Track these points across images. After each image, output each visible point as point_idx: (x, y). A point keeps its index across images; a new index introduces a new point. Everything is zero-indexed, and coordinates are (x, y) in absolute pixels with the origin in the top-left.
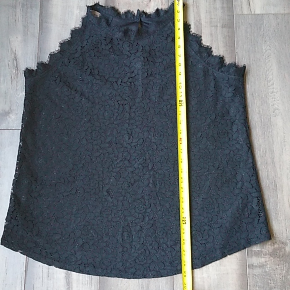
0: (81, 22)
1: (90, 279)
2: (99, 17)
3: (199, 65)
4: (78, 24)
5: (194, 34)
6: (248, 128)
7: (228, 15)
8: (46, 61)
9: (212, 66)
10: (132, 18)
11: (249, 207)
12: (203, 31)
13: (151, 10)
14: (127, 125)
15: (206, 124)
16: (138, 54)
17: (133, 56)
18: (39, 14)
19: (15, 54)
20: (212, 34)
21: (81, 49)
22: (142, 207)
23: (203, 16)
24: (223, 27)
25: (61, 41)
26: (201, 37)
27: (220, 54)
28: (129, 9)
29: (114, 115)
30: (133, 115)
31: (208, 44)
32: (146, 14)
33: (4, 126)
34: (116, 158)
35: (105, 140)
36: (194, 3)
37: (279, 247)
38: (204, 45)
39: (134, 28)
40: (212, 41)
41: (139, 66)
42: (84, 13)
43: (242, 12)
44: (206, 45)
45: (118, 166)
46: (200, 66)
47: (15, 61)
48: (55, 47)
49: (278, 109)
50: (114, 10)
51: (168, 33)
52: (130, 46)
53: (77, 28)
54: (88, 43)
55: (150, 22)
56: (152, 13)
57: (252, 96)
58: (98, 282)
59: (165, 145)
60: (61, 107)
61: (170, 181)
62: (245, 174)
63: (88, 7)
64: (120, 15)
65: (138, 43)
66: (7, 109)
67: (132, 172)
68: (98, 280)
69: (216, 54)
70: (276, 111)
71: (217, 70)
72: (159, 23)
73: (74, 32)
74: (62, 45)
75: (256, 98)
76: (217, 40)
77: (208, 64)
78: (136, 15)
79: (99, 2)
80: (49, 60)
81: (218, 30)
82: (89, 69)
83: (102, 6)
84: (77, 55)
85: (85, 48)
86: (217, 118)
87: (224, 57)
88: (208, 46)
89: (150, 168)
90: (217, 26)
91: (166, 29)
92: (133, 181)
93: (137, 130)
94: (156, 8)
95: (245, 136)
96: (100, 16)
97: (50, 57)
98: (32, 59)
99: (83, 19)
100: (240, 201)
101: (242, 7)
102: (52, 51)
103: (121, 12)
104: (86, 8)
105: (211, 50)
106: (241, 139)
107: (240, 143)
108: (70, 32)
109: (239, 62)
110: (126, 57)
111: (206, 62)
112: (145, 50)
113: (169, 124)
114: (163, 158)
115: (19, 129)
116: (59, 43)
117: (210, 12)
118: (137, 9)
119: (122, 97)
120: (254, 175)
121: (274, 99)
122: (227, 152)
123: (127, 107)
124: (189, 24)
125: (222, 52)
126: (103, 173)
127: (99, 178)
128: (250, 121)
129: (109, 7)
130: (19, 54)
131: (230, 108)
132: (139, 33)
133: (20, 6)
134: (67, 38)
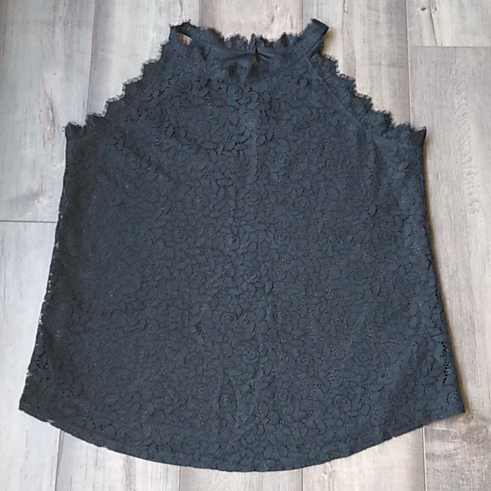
0: (160, 51)
1: (165, 470)
2: (189, 44)
3: (351, 125)
4: (155, 55)
5: (342, 77)
6: (430, 229)
7: (399, 47)
8: (101, 113)
9: (372, 127)
10: (243, 48)
11: (429, 359)
12: (357, 73)
13: (273, 35)
14: (230, 220)
15: (360, 221)
16: (252, 106)
17: (242, 110)
18: (91, 36)
19: (51, 99)
20: (372, 77)
21: (159, 96)
22: (252, 354)
23: (358, 47)
24: (389, 66)
25: (126, 81)
26: (354, 81)
27: (385, 109)
28: (239, 33)
29: (210, 202)
30: (240, 205)
31: (365, 93)
32: (265, 41)
33: (29, 216)
34: (212, 273)
35: (194, 243)
36: (344, 26)
37: (477, 426)
38: (359, 94)
39: (246, 64)
40: (372, 88)
41: (252, 124)
42: (165, 37)
43: (422, 43)
44: (362, 94)
45: (215, 286)
46: (352, 128)
47: (50, 112)
48: (115, 91)
49: (477, 201)
50: (214, 34)
51: (301, 73)
52: (238, 92)
53: (153, 62)
54: (170, 86)
55: (270, 55)
56: (275, 40)
57: (436, 178)
58: (179, 475)
59: (293, 254)
60: (124, 188)
61: (299, 312)
62: (423, 305)
63: (172, 28)
64: (224, 42)
65: (251, 88)
66: (36, 188)
67: (238, 297)
68: (179, 473)
69: (379, 109)
70: (474, 204)
71: (380, 134)
72: (286, 57)
73: (148, 68)
74: (128, 87)
75: (442, 182)
76: (381, 86)
77: (366, 124)
78: (249, 42)
79: (190, 20)
80: (106, 111)
81: (383, 71)
82: (171, 127)
83: (195, 27)
84: (153, 104)
85: (165, 93)
86: (378, 212)
87: (390, 114)
88: (365, 96)
89: (267, 291)
90: (380, 64)
91: (297, 66)
92: (239, 311)
93: (248, 228)
94: (281, 33)
95: (424, 242)
96: (191, 43)
97: (107, 106)
98: (79, 108)
99: (163, 46)
100: (415, 348)
101: (421, 36)
102: (111, 97)
103: (225, 38)
104: (169, 29)
105: (371, 102)
106: (418, 247)
107: (416, 253)
108: (141, 67)
109: (416, 123)
110: (232, 109)
111: (362, 121)
112: (263, 99)
113: (299, 219)
114: (289, 274)
115: (54, 221)
116: (124, 84)
117: (370, 41)
118: (251, 34)
119: (223, 174)
120: (437, 306)
121: (471, 185)
122: (393, 267)
123: (231, 191)
124: (334, 60)
125: (388, 106)
126: (190, 296)
127: (183, 303)
128: (432, 219)
129: (206, 28)
130: (58, 100)
131: (401, 197)
132: (254, 72)
133: (62, 24)
134: (136, 77)
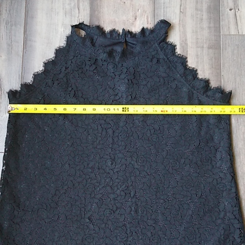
0: (65, 40)
2: (83, 36)
3: (184, 88)
4: (63, 43)
5: (179, 56)
6: (232, 156)
7: (215, 35)
8: (29, 82)
9: (198, 89)
10: (117, 38)
11: (231, 238)
12: (188, 53)
13: (136, 29)
14: (110, 150)
15: (189, 150)
16: (123, 76)
17: (117, 78)
18: (23, 32)
20: (198, 55)
21: (65, 70)
22: (123, 235)
23: (189, 35)
24: (209, 48)
25: (45, 60)
26: (187, 58)
27: (206, 78)
28: (115, 28)
29: (97, 139)
30: (116, 140)
31: (193, 66)
32: (131, 33)
34: (98, 184)
35: (88, 165)
36: (181, 22)
38: (190, 67)
39: (119, 49)
40: (197, 62)
41: (123, 88)
42: (68, 31)
43: (229, 33)
44: (191, 67)
45: (100, 192)
46: (185, 89)
48: (39, 67)
50: (99, 29)
51: (153, 54)
52: (114, 67)
53: (61, 47)
54: (72, 64)
55: (134, 42)
56: (137, 33)
57: (237, 121)
59: (148, 171)
60: (44, 130)
61: (152, 208)
62: (228, 204)
63: (73, 27)
64: (105, 34)
65: (122, 65)
67: (114, 199)
69: (202, 77)
71: (202, 94)
72: (144, 43)
73: (59, 52)
74: (46, 64)
75: (241, 124)
76: (203, 62)
77: (193, 87)
78: (121, 34)
79: (83, 22)
80: (33, 80)
81: (204, 51)
82: (73, 91)
83: (87, 25)
84: (61, 76)
85: (69, 69)
86: (201, 144)
87: (209, 80)
88: (193, 68)
89: (132, 195)
90: (203, 47)
91: (151, 50)
92: (115, 209)
93: (120, 155)
94: (141, 28)
95: (229, 164)
96: (85, 35)
97: (34, 77)
98: (16, 79)
99: (68, 38)
100: (222, 232)
101: (229, 27)
102: (36, 71)
103: (106, 31)
104: (71, 28)
105: (197, 73)
106: (225, 167)
107: (224, 171)
108: (54, 51)
109: (225, 87)
110: (110, 78)
111: (191, 85)
112: (130, 72)
113: (152, 149)
114: (145, 184)
115: (3, 152)
116: (43, 63)
117: (197, 32)
118: (123, 28)
119: (105, 121)
120: (237, 205)
122: (210, 180)
123: (110, 132)
124: (174, 45)
125: (208, 75)
126: (85, 198)
127: (81, 204)
128: (234, 148)
129: (94, 26)
130: (3, 73)
131: (215, 134)
132: (124, 54)
133: (4, 23)
134: (51, 58)
